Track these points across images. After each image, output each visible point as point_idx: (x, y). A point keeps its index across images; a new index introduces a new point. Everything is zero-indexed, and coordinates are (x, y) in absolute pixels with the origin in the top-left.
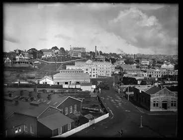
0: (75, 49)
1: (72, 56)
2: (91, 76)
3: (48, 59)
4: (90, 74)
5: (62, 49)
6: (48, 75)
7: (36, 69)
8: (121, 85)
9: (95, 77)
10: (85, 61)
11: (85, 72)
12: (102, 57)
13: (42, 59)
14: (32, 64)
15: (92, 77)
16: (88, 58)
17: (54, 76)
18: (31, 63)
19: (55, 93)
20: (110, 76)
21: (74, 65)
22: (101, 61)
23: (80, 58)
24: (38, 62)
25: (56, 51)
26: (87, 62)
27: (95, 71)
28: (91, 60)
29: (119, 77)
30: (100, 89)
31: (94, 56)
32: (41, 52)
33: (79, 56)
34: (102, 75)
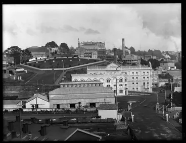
0: (86, 44)
1: (82, 56)
2: (115, 91)
3: (40, 64)
4: (114, 88)
5: (64, 45)
6: (40, 92)
7: (20, 81)
8: (170, 107)
9: (124, 94)
10: (104, 65)
11: (105, 85)
12: (135, 57)
13: (30, 65)
14: (13, 74)
15: (119, 94)
16: (111, 59)
17: (50, 93)
18: (11, 72)
19: (52, 123)
20: (150, 91)
21: (86, 73)
22: (134, 64)
23: (95, 61)
24: (22, 70)
25: (53, 50)
26: (109, 67)
27: (124, 83)
28: (115, 63)
29: (166, 93)
30: (133, 116)
31: (120, 57)
32: (28, 52)
33: (95, 57)
34: (136, 90)
